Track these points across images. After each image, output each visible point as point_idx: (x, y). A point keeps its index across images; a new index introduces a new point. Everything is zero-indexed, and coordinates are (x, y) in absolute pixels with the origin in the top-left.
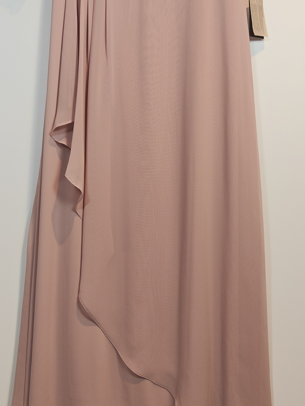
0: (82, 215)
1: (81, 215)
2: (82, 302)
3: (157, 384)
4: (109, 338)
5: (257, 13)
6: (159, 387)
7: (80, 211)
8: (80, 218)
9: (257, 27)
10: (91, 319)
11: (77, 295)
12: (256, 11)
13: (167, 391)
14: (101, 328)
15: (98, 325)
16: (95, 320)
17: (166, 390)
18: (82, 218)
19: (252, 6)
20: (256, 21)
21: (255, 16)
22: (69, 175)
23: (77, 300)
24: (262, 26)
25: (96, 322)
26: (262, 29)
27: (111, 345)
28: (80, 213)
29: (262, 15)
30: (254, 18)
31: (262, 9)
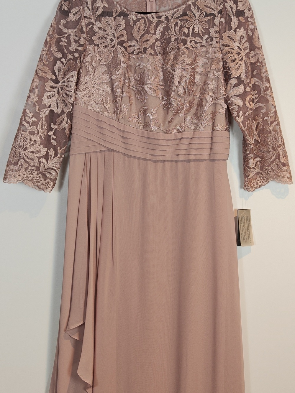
5: (245, 225)
9: (245, 238)
12: (244, 222)
19: (241, 218)
20: (243, 233)
21: (243, 227)
22: (81, 373)
24: (249, 236)
26: (249, 239)
29: (249, 225)
30: (242, 230)
31: (249, 219)
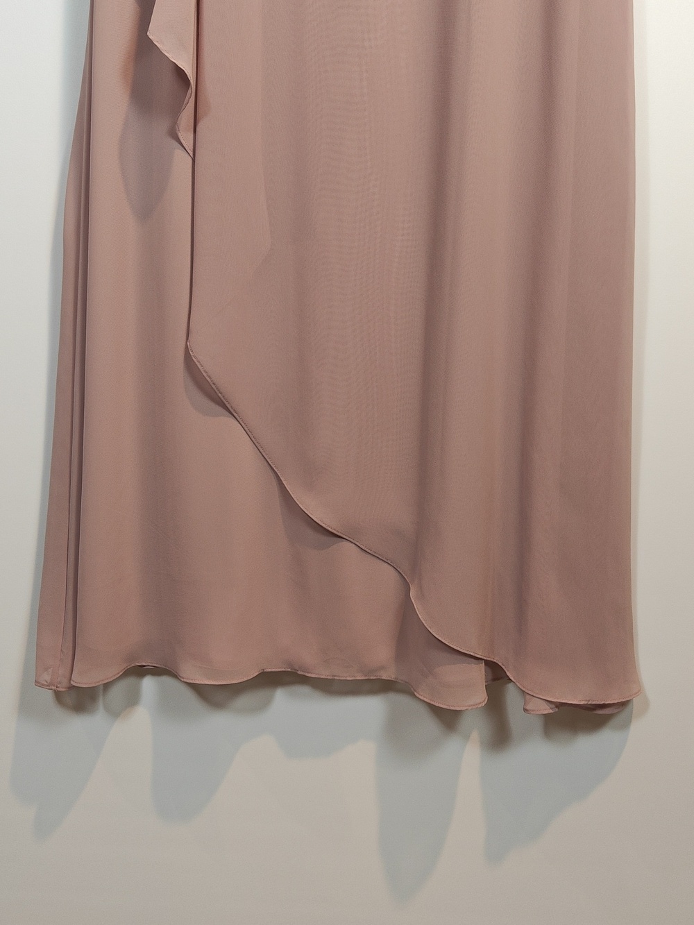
0: (192, 147)
1: (189, 146)
2: (196, 358)
3: (369, 551)
4: (259, 447)
6: (375, 559)
7: (186, 137)
8: (187, 155)
10: (218, 399)
11: (185, 341)
13: (392, 569)
14: (241, 422)
15: (235, 414)
16: (226, 403)
17: (391, 567)
18: (191, 154)
22: (157, 32)
23: (185, 354)
25: (229, 407)
27: (266, 463)
28: (188, 143)
